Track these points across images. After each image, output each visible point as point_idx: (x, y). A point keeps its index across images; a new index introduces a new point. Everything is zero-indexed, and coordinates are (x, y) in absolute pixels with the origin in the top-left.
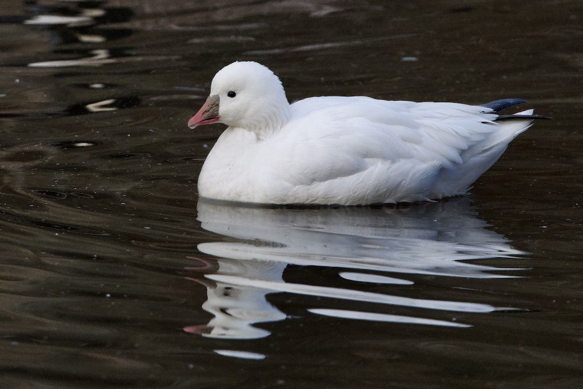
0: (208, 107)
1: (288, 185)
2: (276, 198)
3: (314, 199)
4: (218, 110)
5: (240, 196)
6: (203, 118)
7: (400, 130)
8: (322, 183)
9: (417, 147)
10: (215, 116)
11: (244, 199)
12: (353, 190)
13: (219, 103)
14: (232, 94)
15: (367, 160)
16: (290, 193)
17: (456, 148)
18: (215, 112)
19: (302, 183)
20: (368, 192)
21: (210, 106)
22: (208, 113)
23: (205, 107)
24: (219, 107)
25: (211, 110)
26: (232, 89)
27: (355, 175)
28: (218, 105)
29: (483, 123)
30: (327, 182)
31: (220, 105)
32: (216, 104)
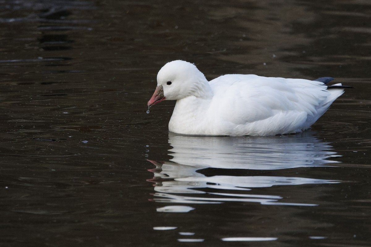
0: (157, 93)
1: (232, 124)
2: (226, 132)
3: (247, 132)
4: (163, 94)
5: (204, 132)
6: (155, 100)
7: (287, 94)
8: (251, 123)
9: (296, 103)
10: (162, 97)
11: (207, 133)
12: (268, 127)
13: (163, 90)
14: (169, 83)
15: (274, 111)
16: (234, 129)
17: (313, 105)
18: (162, 95)
19: (240, 123)
20: (275, 128)
21: (159, 92)
22: (158, 97)
23: (155, 93)
24: (163, 92)
25: (160, 94)
26: (169, 80)
27: (268, 119)
28: (163, 91)
29: (323, 90)
30: (254, 123)
31: (164, 90)
32: (161, 91)
